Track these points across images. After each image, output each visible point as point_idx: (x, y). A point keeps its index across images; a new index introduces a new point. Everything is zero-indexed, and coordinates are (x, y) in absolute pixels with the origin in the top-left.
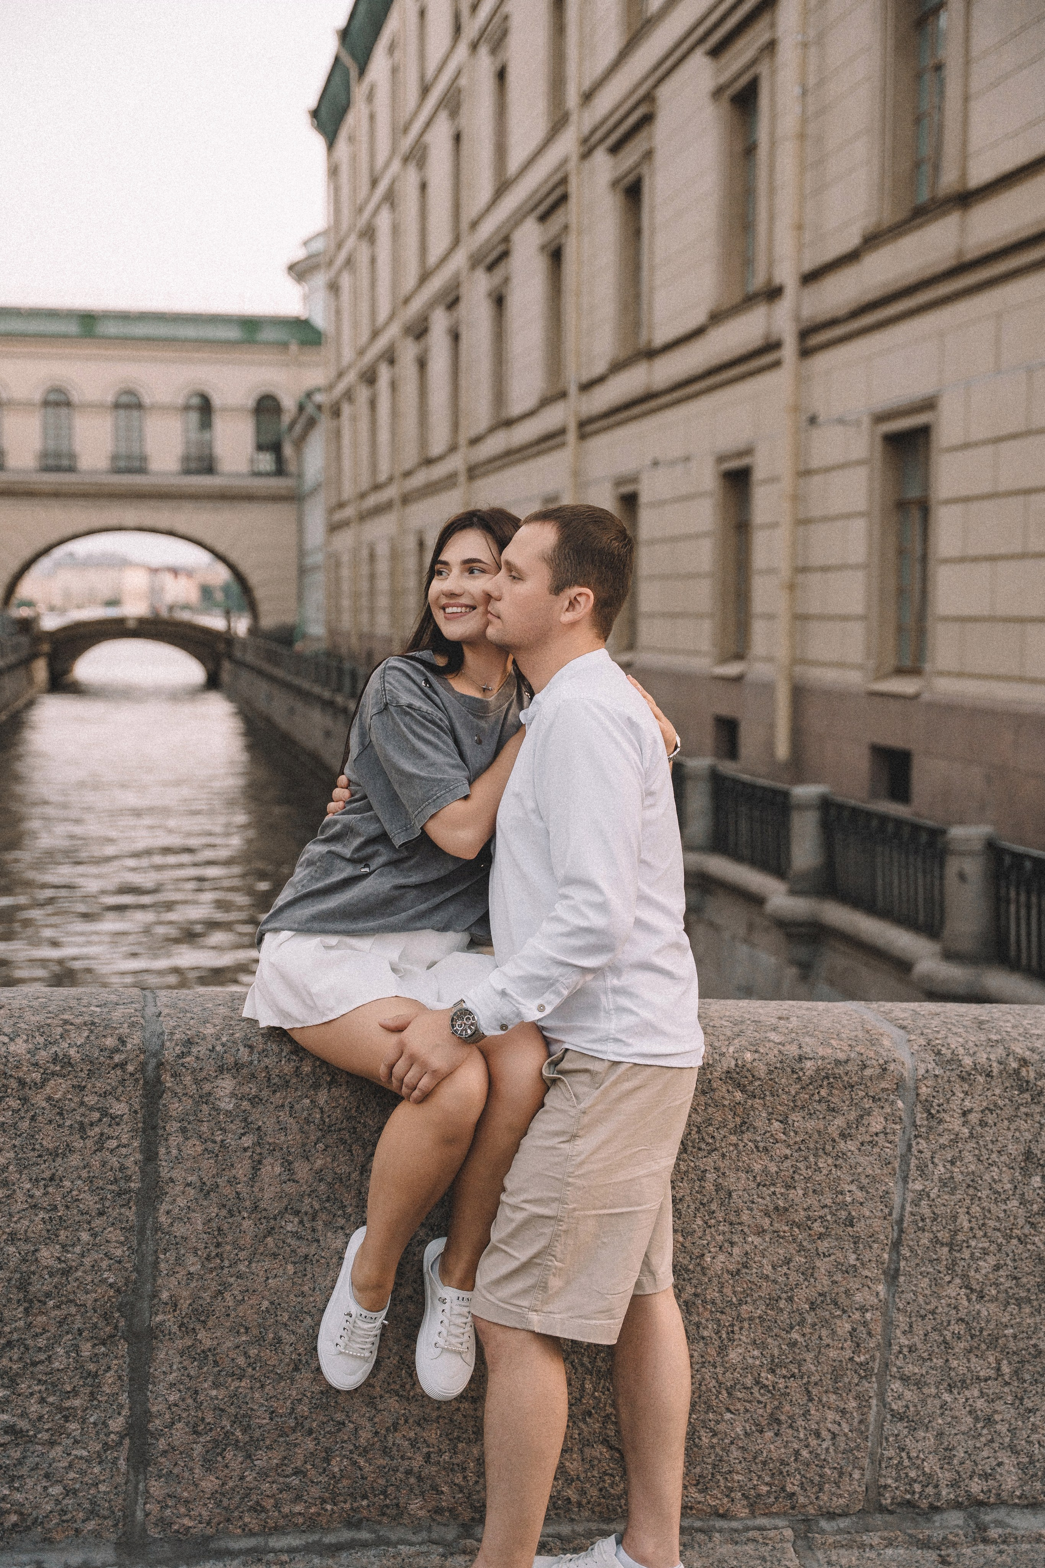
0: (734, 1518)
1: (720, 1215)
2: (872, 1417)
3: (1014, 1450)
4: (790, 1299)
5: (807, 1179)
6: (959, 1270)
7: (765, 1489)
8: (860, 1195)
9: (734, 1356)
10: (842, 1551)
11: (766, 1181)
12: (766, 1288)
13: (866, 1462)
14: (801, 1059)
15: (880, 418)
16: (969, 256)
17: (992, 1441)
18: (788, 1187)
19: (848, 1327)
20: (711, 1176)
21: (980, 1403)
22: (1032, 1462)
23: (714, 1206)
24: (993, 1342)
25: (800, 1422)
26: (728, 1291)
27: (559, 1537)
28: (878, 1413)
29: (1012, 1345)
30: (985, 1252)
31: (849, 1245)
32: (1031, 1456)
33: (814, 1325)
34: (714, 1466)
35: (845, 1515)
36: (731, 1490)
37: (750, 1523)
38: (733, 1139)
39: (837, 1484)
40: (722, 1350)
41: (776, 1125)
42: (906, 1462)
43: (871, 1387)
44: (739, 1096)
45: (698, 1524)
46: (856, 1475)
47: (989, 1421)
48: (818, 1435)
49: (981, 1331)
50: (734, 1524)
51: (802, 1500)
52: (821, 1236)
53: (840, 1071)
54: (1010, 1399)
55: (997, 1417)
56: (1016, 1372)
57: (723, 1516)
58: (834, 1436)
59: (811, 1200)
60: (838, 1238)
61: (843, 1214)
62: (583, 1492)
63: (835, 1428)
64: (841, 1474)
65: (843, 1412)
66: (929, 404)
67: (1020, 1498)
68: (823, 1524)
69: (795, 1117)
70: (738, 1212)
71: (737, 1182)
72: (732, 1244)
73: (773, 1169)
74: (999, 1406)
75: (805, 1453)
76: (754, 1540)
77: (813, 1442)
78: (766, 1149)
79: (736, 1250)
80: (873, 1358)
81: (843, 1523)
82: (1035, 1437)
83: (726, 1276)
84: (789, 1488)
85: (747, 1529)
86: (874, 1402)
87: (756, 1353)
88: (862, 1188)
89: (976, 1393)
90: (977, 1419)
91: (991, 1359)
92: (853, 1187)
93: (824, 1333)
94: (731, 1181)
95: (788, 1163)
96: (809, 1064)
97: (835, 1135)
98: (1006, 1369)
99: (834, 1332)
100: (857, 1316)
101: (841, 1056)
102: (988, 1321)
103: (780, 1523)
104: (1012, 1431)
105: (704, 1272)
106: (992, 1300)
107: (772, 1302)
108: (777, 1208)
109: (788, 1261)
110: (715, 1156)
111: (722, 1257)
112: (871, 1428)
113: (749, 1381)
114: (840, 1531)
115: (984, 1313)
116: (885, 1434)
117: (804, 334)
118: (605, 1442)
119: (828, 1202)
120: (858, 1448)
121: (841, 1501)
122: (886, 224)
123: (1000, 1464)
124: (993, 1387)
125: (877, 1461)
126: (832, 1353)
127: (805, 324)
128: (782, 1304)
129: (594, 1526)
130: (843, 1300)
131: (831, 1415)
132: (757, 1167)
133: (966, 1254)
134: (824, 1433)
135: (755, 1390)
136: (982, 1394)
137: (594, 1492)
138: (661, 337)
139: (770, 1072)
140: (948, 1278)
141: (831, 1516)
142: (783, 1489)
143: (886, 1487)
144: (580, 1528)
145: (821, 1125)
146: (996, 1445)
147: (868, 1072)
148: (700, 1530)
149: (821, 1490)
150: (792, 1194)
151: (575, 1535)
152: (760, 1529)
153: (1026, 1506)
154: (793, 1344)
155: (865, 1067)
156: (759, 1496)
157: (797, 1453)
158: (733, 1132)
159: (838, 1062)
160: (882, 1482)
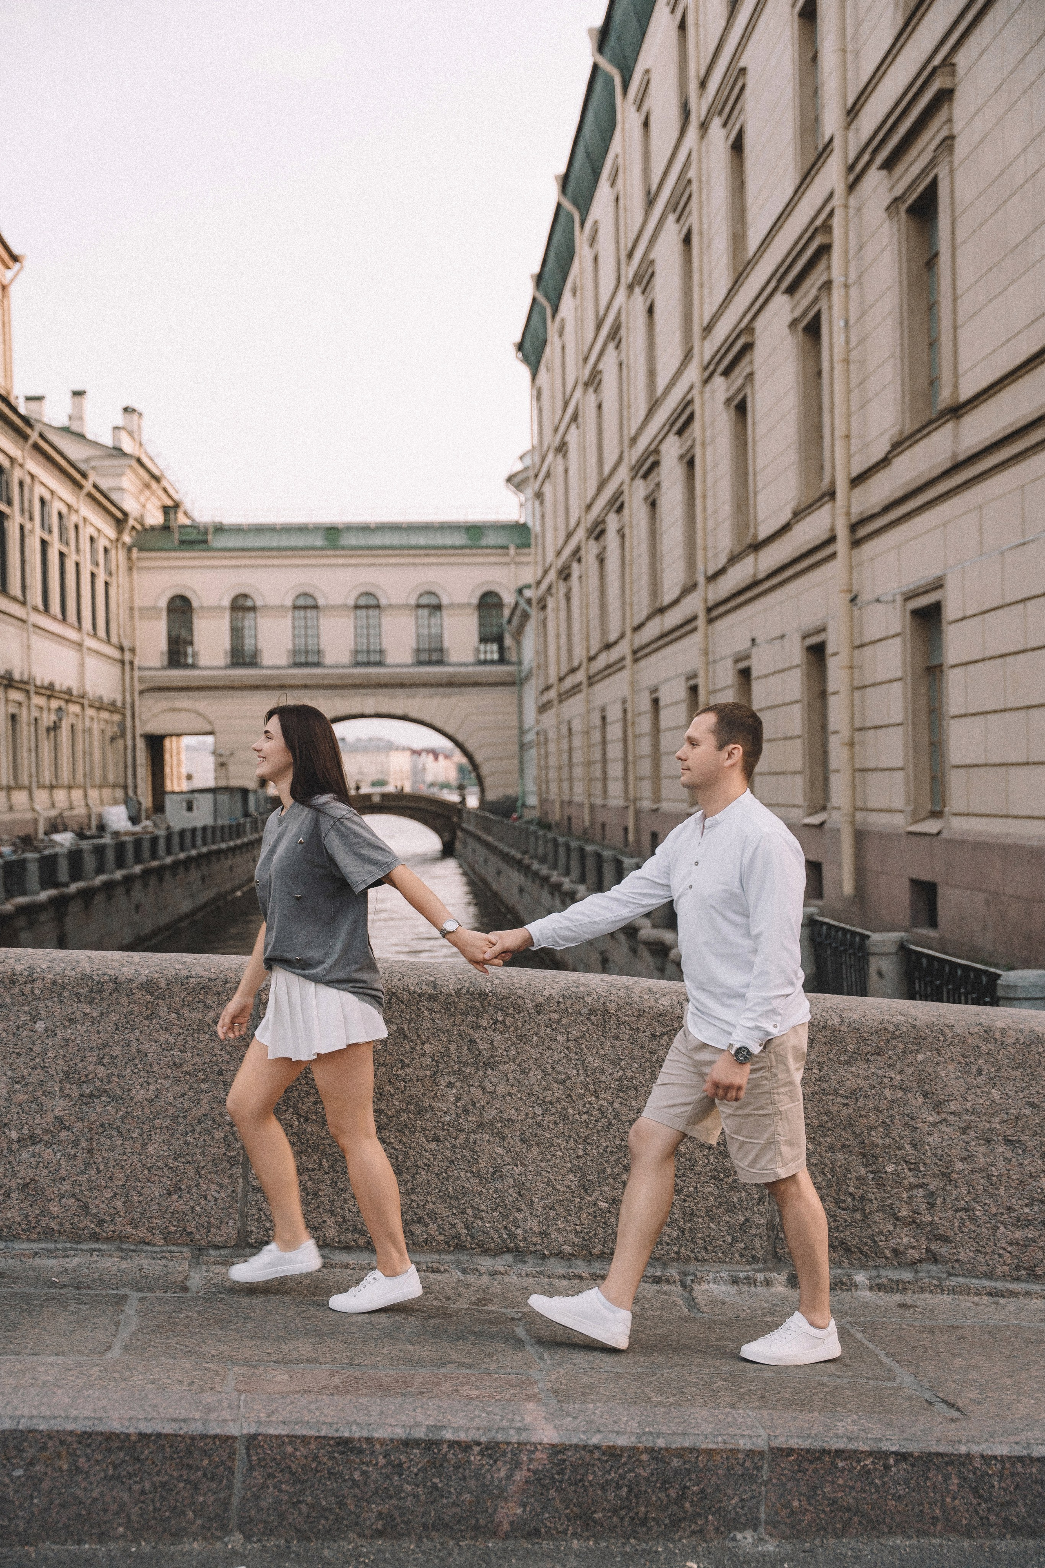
0: (154, 1245)
1: (140, 1067)
2: (240, 1190)
3: (332, 1213)
4: (185, 1117)
5: (194, 1047)
6: (291, 1103)
7: (173, 1229)
8: (226, 1057)
9: (151, 1148)
10: (220, 1266)
11: (169, 1047)
12: (171, 1111)
13: (237, 1216)
14: (188, 977)
15: (909, 597)
16: (962, 457)
17: (318, 1207)
18: (181, 1051)
19: (222, 1135)
20: (134, 1044)
21: (309, 1184)
22: (345, 1221)
23: (137, 1061)
24: (316, 1147)
25: (194, 1190)
26: (147, 1111)
27: (48, 1250)
28: (244, 1187)
29: (329, 1150)
30: (308, 1093)
31: (221, 1086)
32: (343, 1217)
33: (200, 1133)
34: (141, 1214)
35: (226, 1247)
36: (153, 1228)
37: (165, 1249)
38: (147, 1023)
39: (219, 1228)
40: (144, 1145)
41: (174, 1015)
42: (263, 1218)
43: (237, 1170)
44: (149, 997)
45: (133, 1247)
46: (231, 1223)
47: (316, 1195)
48: (206, 1198)
49: (308, 1140)
50: (155, 1249)
51: (197, 1237)
52: (203, 1081)
53: (211, 984)
54: (329, 1183)
55: (321, 1193)
56: (331, 1166)
57: (148, 1244)
58: (216, 1199)
59: (197, 1059)
60: (214, 1082)
61: (216, 1068)
62: (61, 1224)
63: (215, 1194)
64: (221, 1222)
65: (221, 1185)
66: (938, 585)
67: (339, 1242)
68: (211, 1252)
69: (184, 1010)
70: (151, 1065)
71: (152, 1048)
72: (149, 1084)
73: (172, 1040)
74: (321, 1186)
75: (198, 1208)
76: (165, 1257)
77: (203, 1203)
78: (166, 1029)
79: (152, 1088)
80: (238, 1153)
81: (222, 1252)
82: (346, 1206)
83: (145, 1102)
84: (189, 1230)
85: (162, 1252)
86: (240, 1180)
87: (165, 1148)
88: (227, 1053)
89: (307, 1178)
90: (308, 1194)
91: (315, 1158)
92: (223, 1053)
93: (207, 1137)
94: (145, 1047)
95: (181, 1038)
96: (192, 980)
97: (210, 1022)
98: (324, 1162)
99: (213, 1138)
100: (227, 1128)
101: (213, 976)
102: (312, 1135)
103: (184, 1250)
104: (331, 1202)
105: (132, 1099)
106: (314, 1122)
107: (174, 1119)
108: (175, 1064)
109: (183, 1095)
110: (137, 1032)
111: (142, 1091)
112: (239, 1195)
113: (161, 1164)
114: (221, 1255)
115: (309, 1129)
116: (249, 1199)
117: (853, 528)
118: (73, 1196)
119: (207, 1060)
120: (231, 1207)
121: (222, 1239)
122: (907, 432)
123: (324, 1222)
124: (317, 1175)
125: (244, 1216)
126: (214, 1150)
127: (854, 519)
128: (181, 1120)
129: (68, 1245)
130: (217, 1118)
131: (214, 1187)
132: (162, 1039)
133: (296, 1094)
134: (209, 1197)
135: (165, 1169)
136: (311, 1179)
137: (68, 1225)
138: (763, 533)
139: (168, 984)
140: (284, 1108)
141: (217, 1247)
142: (185, 1229)
143: (251, 1232)
144: (59, 1246)
145: (200, 1015)
146: (321, 1210)
147: (228, 985)
148: (134, 1251)
149: (209, 1231)
150: (184, 1055)
151: (57, 1249)
152: (170, 1252)
153: (344, 1248)
154: (187, 1144)
155: (227, 982)
156: (170, 1233)
157: (193, 1208)
158: (147, 1018)
159: (210, 979)
160: (249, 1229)
